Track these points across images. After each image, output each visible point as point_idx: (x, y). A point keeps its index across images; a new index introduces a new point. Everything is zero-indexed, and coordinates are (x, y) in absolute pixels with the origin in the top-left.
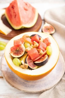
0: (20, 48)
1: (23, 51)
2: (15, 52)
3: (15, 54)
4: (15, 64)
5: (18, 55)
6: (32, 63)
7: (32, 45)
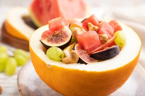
0: (61, 31)
2: (51, 37)
3: (51, 40)
4: (51, 59)
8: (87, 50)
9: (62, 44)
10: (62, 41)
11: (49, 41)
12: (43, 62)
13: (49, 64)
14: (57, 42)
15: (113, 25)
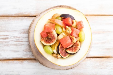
0: (51, 35)
1: (55, 39)
2: (46, 39)
3: (46, 41)
5: (49, 43)
7: (64, 29)
9: (52, 44)
10: (52, 42)
11: (45, 42)
14: (50, 42)
15: (79, 25)
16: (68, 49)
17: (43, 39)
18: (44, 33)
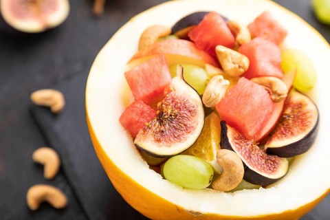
0: (173, 100)
1: (193, 113)
3: (160, 137)
4: (184, 188)
5: (179, 137)
6: (259, 152)
8: (254, 137)
9: (190, 139)
10: (188, 129)
12: (176, 206)
13: (195, 209)
15: (267, 30)
16: (270, 136)
17: (145, 130)
18: (138, 105)
